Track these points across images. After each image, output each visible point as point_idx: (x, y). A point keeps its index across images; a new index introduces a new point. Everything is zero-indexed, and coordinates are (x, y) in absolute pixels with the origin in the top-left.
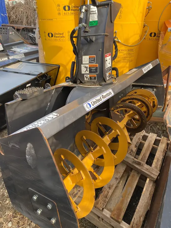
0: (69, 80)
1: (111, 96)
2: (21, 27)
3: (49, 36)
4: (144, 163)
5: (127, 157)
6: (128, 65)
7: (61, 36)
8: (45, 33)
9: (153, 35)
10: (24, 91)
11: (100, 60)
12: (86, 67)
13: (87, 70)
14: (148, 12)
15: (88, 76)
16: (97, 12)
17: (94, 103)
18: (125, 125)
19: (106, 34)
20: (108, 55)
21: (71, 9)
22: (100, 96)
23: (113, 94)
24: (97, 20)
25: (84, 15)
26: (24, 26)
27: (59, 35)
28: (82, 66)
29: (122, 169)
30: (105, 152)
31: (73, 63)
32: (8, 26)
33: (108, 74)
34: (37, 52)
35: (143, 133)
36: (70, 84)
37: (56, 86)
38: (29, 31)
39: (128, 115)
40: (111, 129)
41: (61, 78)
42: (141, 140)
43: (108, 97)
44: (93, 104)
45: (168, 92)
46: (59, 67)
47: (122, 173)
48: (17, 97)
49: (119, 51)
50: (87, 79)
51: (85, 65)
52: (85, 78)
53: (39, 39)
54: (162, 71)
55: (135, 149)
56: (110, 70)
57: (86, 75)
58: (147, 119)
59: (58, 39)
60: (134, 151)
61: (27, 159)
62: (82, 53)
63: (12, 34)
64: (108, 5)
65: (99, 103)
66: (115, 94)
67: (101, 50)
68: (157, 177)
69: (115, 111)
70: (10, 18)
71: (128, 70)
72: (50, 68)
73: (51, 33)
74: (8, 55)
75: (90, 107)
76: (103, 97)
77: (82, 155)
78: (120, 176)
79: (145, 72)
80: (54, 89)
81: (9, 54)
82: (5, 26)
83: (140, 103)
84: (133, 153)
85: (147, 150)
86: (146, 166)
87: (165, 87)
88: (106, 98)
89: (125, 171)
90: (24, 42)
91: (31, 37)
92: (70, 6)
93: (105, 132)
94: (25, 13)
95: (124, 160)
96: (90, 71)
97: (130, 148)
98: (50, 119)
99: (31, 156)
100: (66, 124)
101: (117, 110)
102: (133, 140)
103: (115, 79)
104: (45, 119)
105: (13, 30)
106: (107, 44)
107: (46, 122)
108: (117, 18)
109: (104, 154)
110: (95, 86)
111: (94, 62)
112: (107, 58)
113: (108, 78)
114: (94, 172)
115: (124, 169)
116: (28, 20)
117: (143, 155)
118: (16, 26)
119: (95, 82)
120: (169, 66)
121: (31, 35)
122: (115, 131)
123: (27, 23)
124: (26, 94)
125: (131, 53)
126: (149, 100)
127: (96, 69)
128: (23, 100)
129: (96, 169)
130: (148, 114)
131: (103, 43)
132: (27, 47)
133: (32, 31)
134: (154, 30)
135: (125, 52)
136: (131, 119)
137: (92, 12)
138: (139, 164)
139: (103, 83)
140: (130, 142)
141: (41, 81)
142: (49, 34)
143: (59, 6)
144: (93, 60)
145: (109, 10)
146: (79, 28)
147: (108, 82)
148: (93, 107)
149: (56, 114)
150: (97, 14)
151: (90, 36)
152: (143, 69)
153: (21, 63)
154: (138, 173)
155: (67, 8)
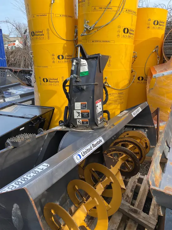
0: (62, 124)
1: (101, 144)
2: (19, 69)
3: (44, 81)
4: (140, 211)
5: (123, 205)
6: (119, 107)
7: (55, 81)
8: (40, 78)
9: (141, 79)
10: (16, 138)
11: (91, 107)
12: (78, 113)
13: (79, 115)
14: (135, 60)
15: (81, 120)
16: (87, 64)
17: (85, 153)
18: (118, 169)
19: (95, 83)
20: (98, 102)
21: (64, 58)
22: (90, 145)
23: (103, 141)
24: (88, 70)
25: (75, 67)
26: (21, 69)
27: (53, 81)
28: (75, 111)
29: (118, 219)
30: (98, 203)
31: (67, 108)
32: (6, 69)
33: (99, 119)
34: (32, 93)
35: (139, 175)
36: (63, 128)
37: (49, 131)
38: (26, 73)
39: (121, 159)
40: (104, 176)
41: (56, 119)
42: (136, 183)
43: (99, 145)
44: (83, 155)
45: (159, 133)
46: (54, 109)
47: (119, 224)
48: (8, 145)
49: (110, 94)
50: (80, 123)
51: (77, 111)
52: (78, 123)
53: (35, 83)
54: (152, 112)
55: (130, 194)
56: (101, 114)
57: (78, 120)
58: (141, 162)
59: (53, 84)
60: (130, 196)
61: (13, 220)
62: (75, 100)
63: (10, 76)
64: (96, 58)
65: (90, 152)
66: (105, 141)
67: (92, 97)
68: (155, 226)
69: (108, 154)
70: (8, 61)
71: (119, 111)
72: (45, 111)
73: (46, 79)
74: (4, 97)
75: (80, 158)
76: (94, 146)
77: (75, 205)
78: (117, 228)
79: (134, 116)
80: (46, 134)
81: (5, 95)
82: (3, 69)
83: (132, 146)
84: (129, 198)
85: (143, 195)
86: (143, 214)
87: (156, 127)
88: (97, 147)
89: (122, 220)
90: (21, 83)
91: (28, 79)
92: (64, 56)
93: (99, 178)
94: (23, 57)
95: (119, 208)
96: (83, 116)
97: (126, 194)
98: (40, 171)
99: (17, 218)
100: (55, 181)
101: (110, 154)
102: (129, 184)
103: (107, 122)
104: (35, 171)
105: (11, 72)
106: (97, 91)
107: (36, 174)
108: (106, 66)
109: (97, 206)
110: (87, 131)
111: (86, 108)
112: (98, 104)
113: (99, 123)
114: (87, 227)
115: (120, 218)
116: (26, 63)
117: (139, 202)
118: (13, 68)
119: (87, 126)
120: (158, 108)
121: (28, 77)
122: (109, 178)
123: (25, 66)
124: (18, 142)
125: (121, 96)
126: (142, 141)
127: (88, 115)
128: (15, 148)
129: (91, 220)
130: (142, 156)
131: (93, 91)
132: (23, 88)
133: (29, 73)
134: (142, 74)
135: (116, 95)
136: (125, 162)
137: (83, 64)
138: (135, 212)
139: (95, 127)
140: (125, 188)
141: (35, 124)
142: (44, 79)
143: (53, 55)
144: (85, 106)
145: (98, 62)
146: (71, 79)
147: (100, 126)
148: (83, 158)
149: (46, 165)
150: (87, 66)
151: (81, 85)
152: (132, 114)
153: (16, 106)
154: (135, 223)
155: (61, 57)
